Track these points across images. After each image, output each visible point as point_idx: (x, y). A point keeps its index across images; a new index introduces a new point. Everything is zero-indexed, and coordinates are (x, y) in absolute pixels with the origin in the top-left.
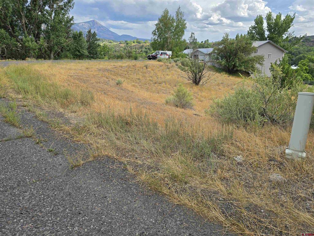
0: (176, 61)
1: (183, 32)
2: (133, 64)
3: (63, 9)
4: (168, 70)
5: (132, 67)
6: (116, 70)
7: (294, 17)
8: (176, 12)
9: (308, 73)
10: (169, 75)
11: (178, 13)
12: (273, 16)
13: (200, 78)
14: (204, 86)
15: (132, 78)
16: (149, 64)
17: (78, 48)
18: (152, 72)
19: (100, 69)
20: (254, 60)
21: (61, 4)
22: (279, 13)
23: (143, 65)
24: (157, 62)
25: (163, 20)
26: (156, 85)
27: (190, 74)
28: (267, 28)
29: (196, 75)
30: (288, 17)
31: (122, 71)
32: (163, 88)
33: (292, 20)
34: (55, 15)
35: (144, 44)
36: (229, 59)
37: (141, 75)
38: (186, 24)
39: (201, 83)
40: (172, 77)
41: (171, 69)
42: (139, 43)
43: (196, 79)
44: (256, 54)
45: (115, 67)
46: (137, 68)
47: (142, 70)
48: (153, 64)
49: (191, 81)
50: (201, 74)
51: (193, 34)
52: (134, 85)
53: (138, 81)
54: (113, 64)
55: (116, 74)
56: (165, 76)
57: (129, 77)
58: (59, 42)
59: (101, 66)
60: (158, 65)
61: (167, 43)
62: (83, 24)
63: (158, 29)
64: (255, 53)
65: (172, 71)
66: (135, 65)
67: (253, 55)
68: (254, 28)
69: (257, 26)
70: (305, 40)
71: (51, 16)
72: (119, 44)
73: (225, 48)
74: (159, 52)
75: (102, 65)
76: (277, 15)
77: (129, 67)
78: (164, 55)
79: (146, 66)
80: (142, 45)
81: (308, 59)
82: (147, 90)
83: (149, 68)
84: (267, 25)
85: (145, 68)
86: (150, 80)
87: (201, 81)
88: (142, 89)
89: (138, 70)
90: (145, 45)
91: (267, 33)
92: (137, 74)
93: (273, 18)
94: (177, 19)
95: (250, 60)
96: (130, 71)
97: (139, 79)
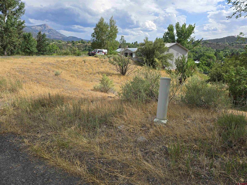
0: (109, 58)
1: (115, 35)
2: (74, 59)
3: (14, 14)
4: (102, 64)
5: (72, 62)
6: (58, 64)
7: (194, 26)
8: (110, 20)
9: (206, 66)
10: (103, 68)
11: (111, 21)
12: (180, 25)
13: (126, 70)
14: (129, 76)
15: (71, 70)
16: (87, 59)
17: (28, 46)
18: (89, 65)
19: (44, 63)
20: (166, 56)
21: (14, 10)
22: (185, 23)
23: (82, 60)
24: (94, 58)
25: (99, 26)
26: (91, 75)
27: (118, 67)
28: (176, 34)
29: (122, 68)
30: (190, 26)
31: (63, 65)
32: (97, 78)
33: (193, 28)
34: (8, 19)
35: (87, 44)
36: (149, 56)
37: (79, 68)
38: (117, 29)
39: (127, 74)
40: (105, 69)
41: (105, 63)
42: (84, 43)
43: (122, 71)
44: (168, 53)
45: (57, 61)
46: (76, 63)
47: (80, 64)
48: (90, 59)
49: (119, 73)
50: (127, 67)
51: (123, 37)
52: (71, 75)
53: (76, 72)
54: (57, 59)
55: (58, 67)
56: (99, 69)
57: (69, 69)
58: (12, 41)
59: (45, 61)
60: (94, 60)
61: (104, 43)
62: (36, 27)
63: (96, 33)
64: (168, 51)
65: (105, 65)
66: (75, 60)
67: (166, 53)
68: (167, 33)
69: (169, 32)
70: (204, 42)
71: (4, 20)
72: (67, 43)
73: (146, 48)
74: (96, 50)
75: (47, 60)
76: (183, 25)
77: (69, 61)
78: (100, 52)
79: (84, 61)
80: (86, 45)
81: (206, 56)
82: (83, 79)
83: (87, 63)
84: (176, 32)
85: (83, 62)
86: (86, 72)
87: (127, 72)
88: (78, 78)
89: (77, 64)
90: (89, 45)
91: (176, 38)
92: (76, 67)
93: (180, 26)
94: (110, 25)
95: (164, 57)
96: (70, 64)
97: (77, 71)
